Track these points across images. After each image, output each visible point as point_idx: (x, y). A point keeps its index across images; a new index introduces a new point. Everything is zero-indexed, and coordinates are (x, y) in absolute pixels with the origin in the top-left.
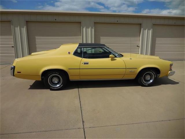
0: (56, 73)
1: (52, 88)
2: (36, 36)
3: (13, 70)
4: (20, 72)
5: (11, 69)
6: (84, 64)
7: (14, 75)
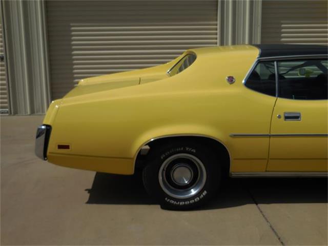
0: (187, 149)
1: (172, 202)
2: (72, 24)
3: (43, 137)
4: (67, 147)
5: (38, 136)
6: (287, 118)
7: (48, 154)
